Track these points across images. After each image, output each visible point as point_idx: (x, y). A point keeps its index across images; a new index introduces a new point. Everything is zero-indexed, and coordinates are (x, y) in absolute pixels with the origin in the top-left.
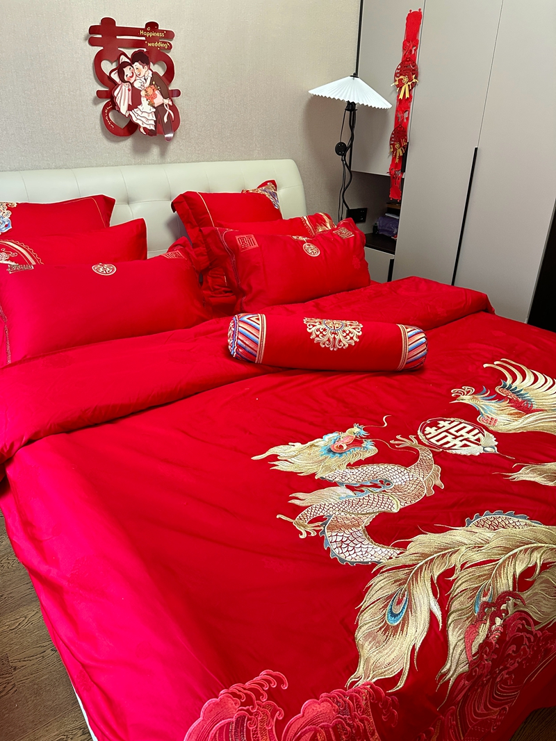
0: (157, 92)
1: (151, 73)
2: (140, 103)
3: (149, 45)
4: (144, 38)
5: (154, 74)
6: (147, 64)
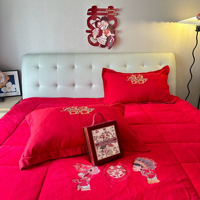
0: (109, 31)
1: (108, 24)
3: (109, 14)
4: (107, 12)
5: (110, 25)
6: (107, 21)
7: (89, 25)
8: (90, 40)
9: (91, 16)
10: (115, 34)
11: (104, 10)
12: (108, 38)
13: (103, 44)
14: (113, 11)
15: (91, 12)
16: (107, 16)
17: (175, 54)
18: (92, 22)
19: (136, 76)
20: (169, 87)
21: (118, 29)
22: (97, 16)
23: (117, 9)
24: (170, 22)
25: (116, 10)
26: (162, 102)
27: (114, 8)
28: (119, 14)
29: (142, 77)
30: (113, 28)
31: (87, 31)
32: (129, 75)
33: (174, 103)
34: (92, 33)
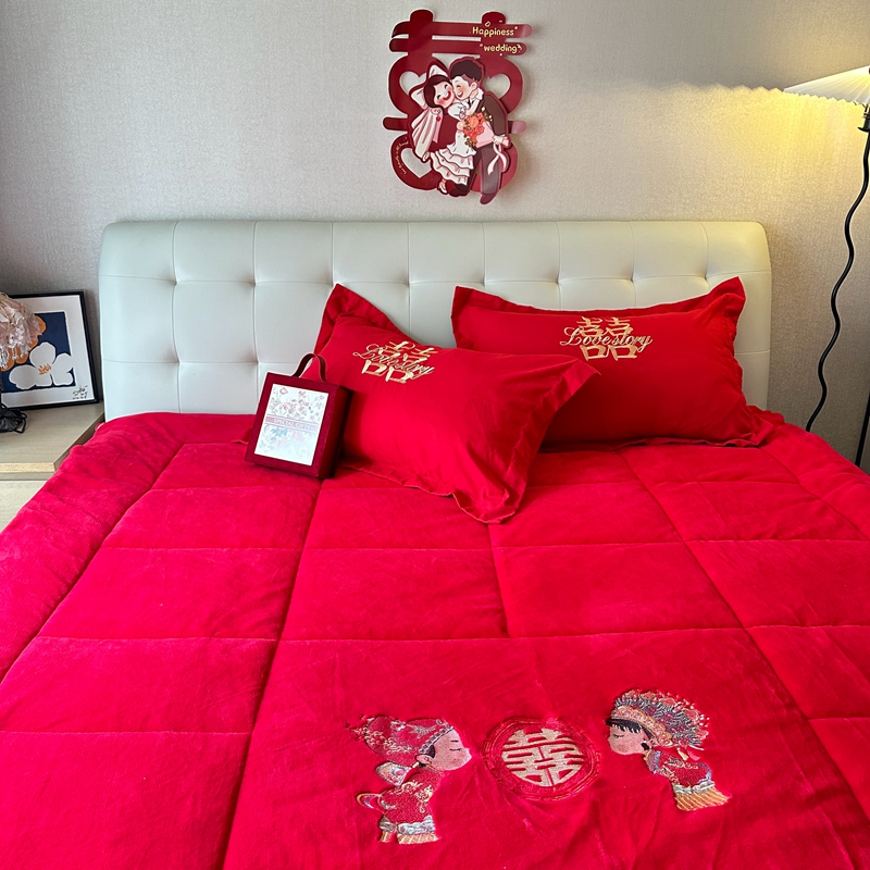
0: (486, 125)
1: (481, 92)
2: (452, 141)
3: (486, 49)
4: (479, 39)
5: (488, 95)
6: (477, 79)
7: (398, 96)
8: (401, 162)
9: (406, 54)
10: (509, 139)
11: (464, 29)
12: (481, 156)
13: (456, 181)
14: (503, 33)
15: (406, 36)
16: (478, 57)
17: (767, 228)
18: (410, 80)
19: (603, 326)
20: (740, 370)
21: (523, 114)
22: (434, 55)
23: (520, 27)
24: (752, 86)
25: (518, 30)
26: (714, 440)
27: (508, 23)
28: (531, 48)
29: (628, 329)
30: (499, 112)
31: (390, 124)
32: (573, 318)
33: (764, 443)
34: (411, 131)
